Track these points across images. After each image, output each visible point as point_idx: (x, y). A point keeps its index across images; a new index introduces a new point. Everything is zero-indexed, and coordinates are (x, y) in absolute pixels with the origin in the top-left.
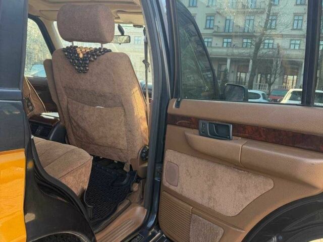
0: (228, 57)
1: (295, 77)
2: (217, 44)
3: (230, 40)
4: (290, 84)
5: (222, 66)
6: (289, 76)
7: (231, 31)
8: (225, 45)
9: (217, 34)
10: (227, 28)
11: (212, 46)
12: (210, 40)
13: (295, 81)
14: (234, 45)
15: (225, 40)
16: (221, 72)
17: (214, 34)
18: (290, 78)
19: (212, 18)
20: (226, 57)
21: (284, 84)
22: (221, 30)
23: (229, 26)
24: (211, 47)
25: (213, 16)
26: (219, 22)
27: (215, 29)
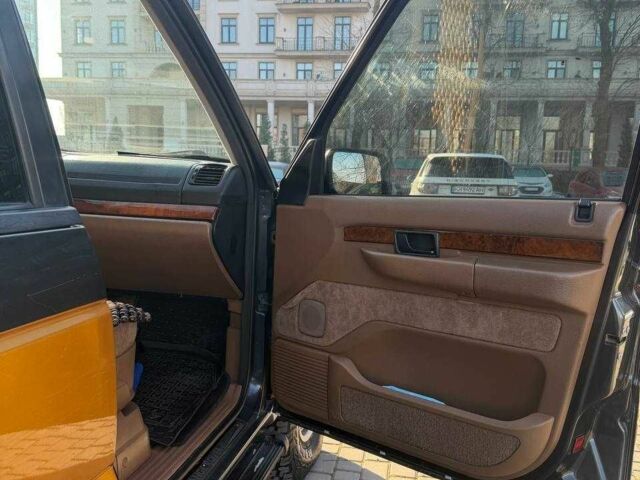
0: (308, 99)
1: (434, 132)
2: (284, 75)
3: (309, 66)
4: (426, 146)
5: (300, 117)
6: (422, 132)
7: (308, 47)
8: (301, 75)
9: (284, 54)
10: (301, 43)
11: (277, 78)
12: (270, 66)
13: (434, 140)
14: (318, 76)
15: (301, 66)
16: (299, 129)
17: (279, 54)
18: (425, 134)
19: (270, 22)
20: (305, 99)
21: (415, 147)
22: (291, 45)
23: (305, 38)
24: (274, 80)
25: (272, 18)
26: (285, 30)
27: (279, 44)
